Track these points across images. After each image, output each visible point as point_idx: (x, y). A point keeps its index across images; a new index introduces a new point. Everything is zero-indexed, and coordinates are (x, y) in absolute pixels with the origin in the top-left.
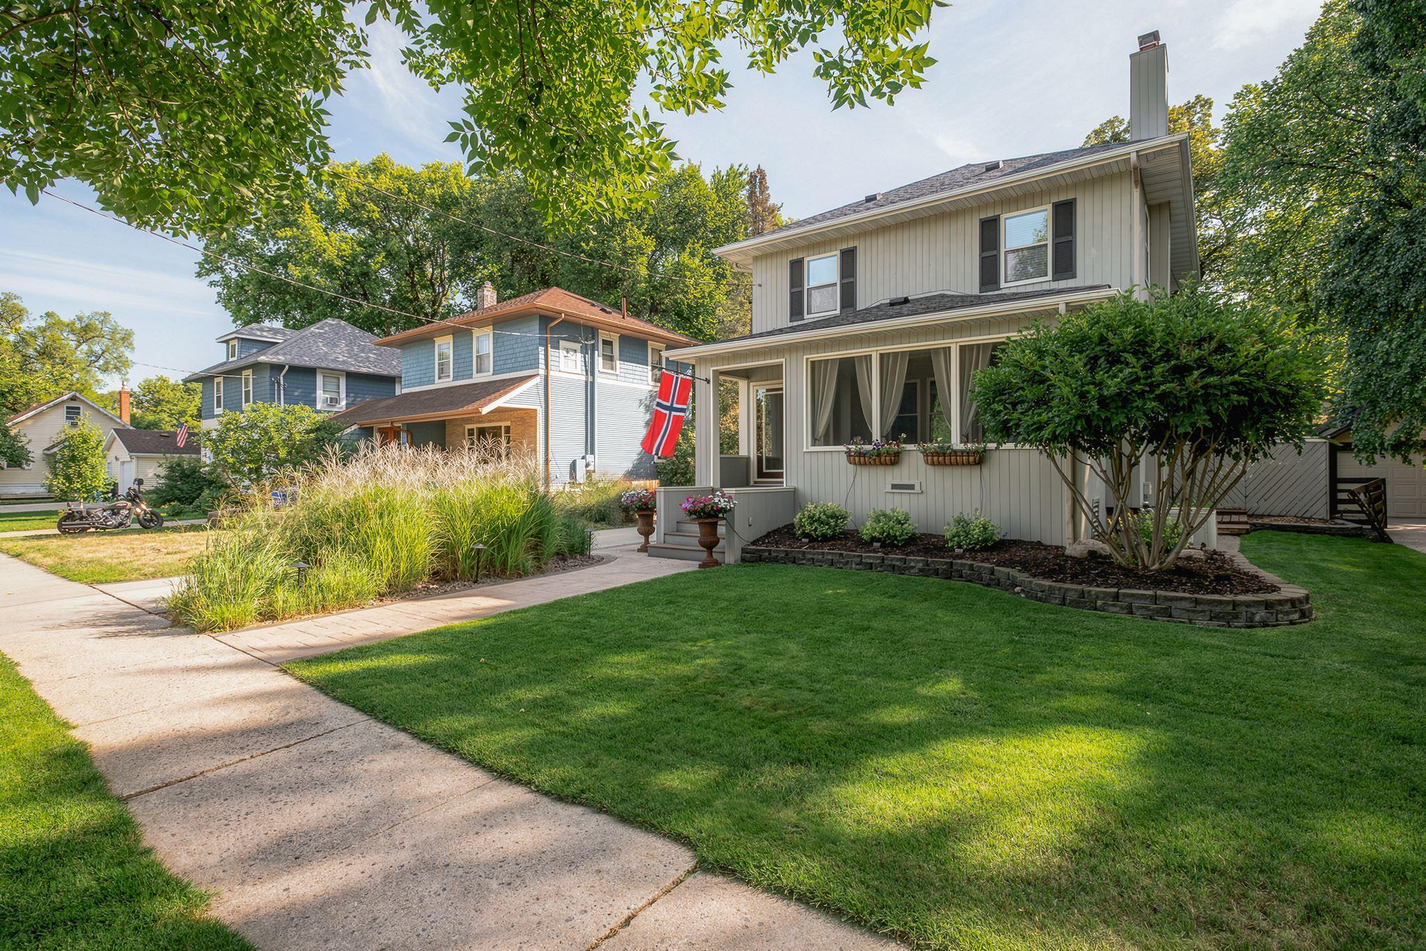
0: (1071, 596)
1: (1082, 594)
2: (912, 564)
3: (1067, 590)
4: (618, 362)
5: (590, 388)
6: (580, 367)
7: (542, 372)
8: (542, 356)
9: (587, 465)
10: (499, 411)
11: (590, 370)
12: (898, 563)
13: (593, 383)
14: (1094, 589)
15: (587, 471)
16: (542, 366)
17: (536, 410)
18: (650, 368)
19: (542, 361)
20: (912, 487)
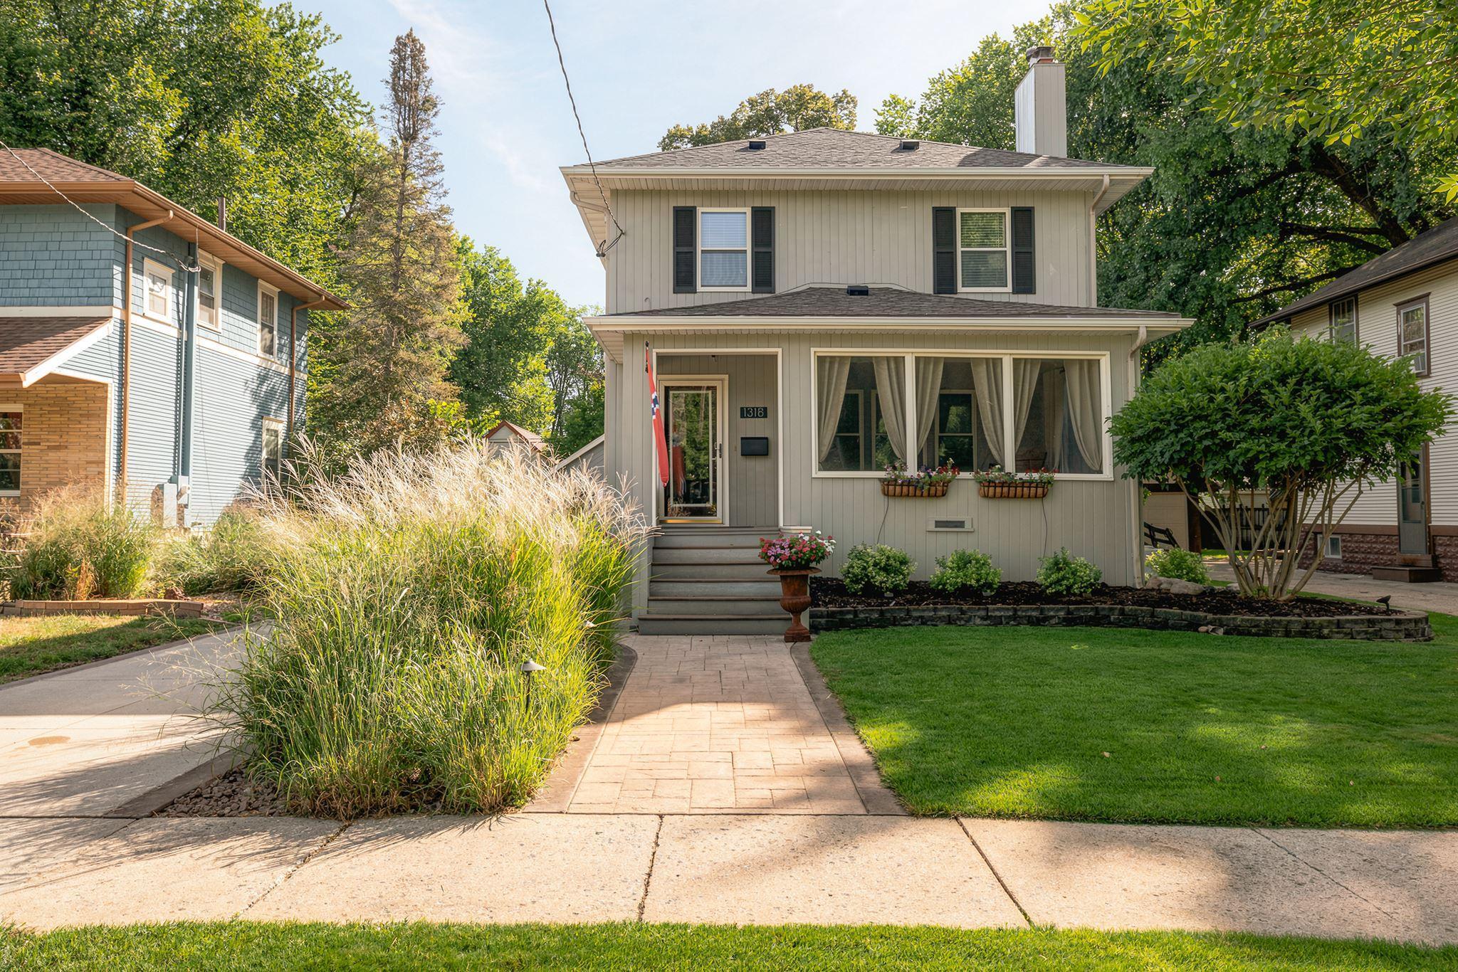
0: (1295, 628)
1: (1307, 625)
2: (1052, 613)
3: (1289, 622)
4: (220, 310)
5: (185, 351)
6: (171, 316)
7: (117, 313)
8: (117, 284)
9: (179, 495)
10: (51, 379)
11: (186, 322)
12: (1034, 614)
13: (189, 344)
14: (1318, 619)
15: (179, 506)
16: (118, 302)
17: (105, 385)
18: (259, 326)
19: (118, 293)
20: (960, 524)
